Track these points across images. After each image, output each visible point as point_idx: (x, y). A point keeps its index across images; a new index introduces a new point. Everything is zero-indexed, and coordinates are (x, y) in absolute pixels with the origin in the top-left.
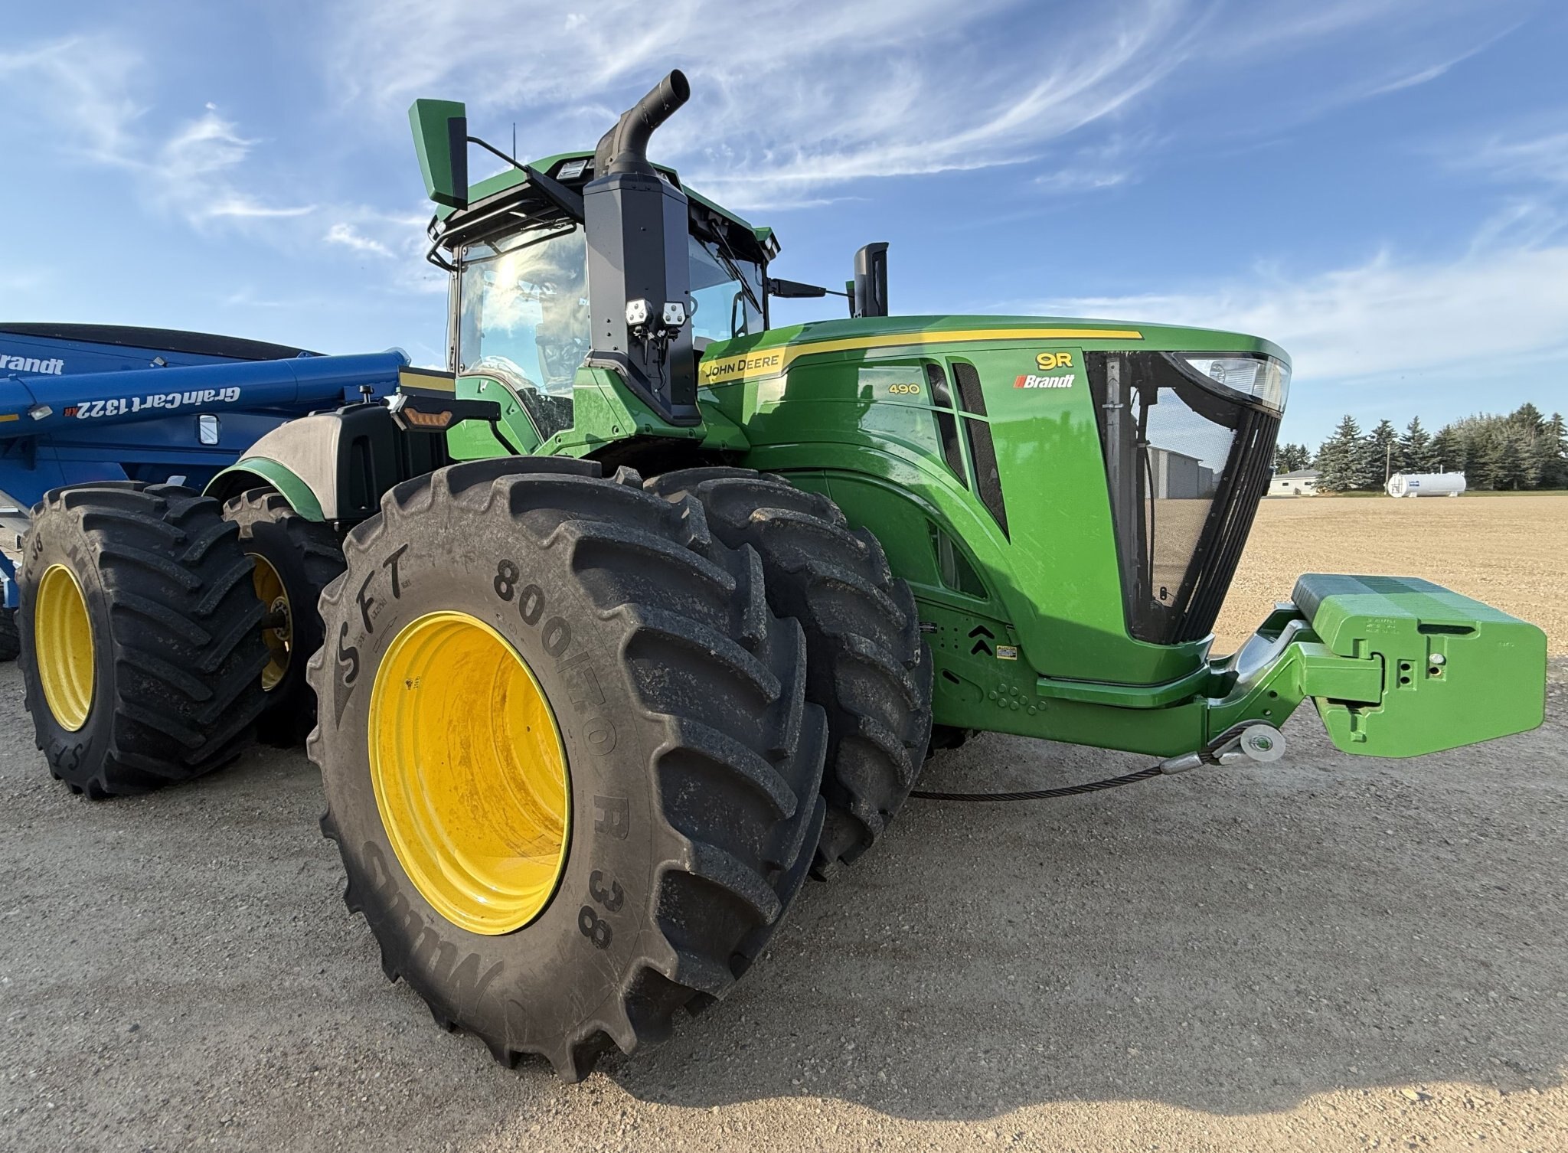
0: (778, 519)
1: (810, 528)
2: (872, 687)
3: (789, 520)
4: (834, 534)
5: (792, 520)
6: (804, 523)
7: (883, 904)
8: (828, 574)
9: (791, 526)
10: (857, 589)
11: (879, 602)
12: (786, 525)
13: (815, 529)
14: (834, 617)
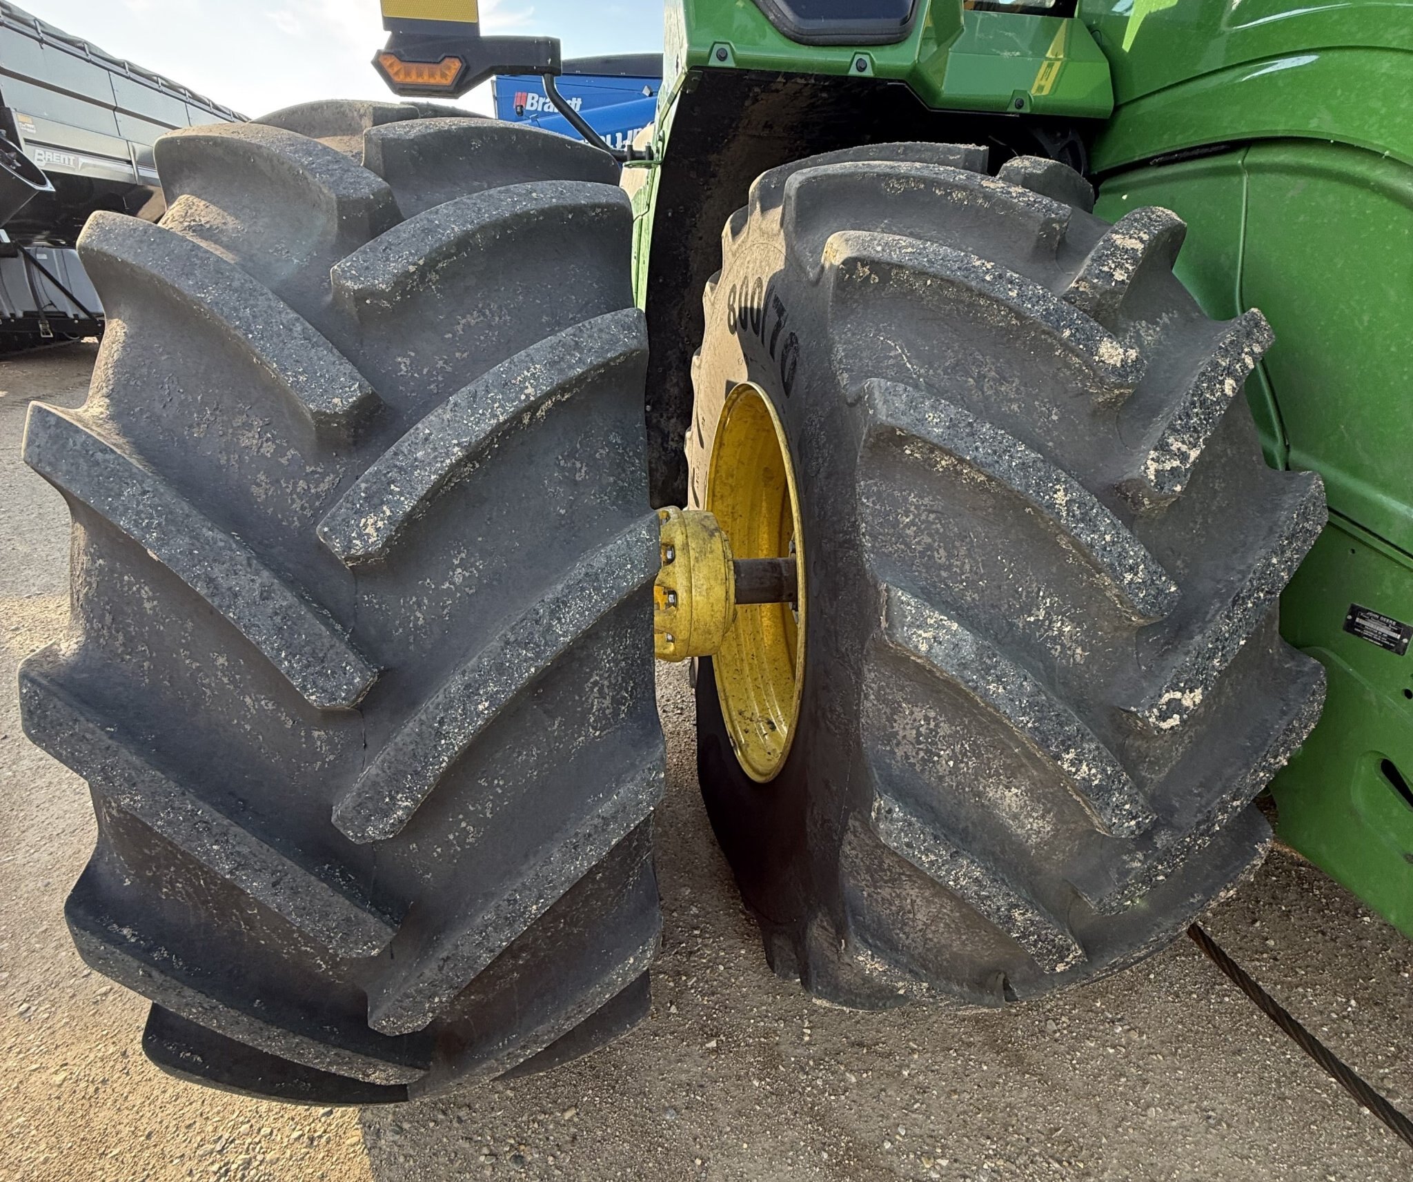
0: (864, 261)
1: (950, 292)
2: (954, 738)
3: (892, 265)
4: (1019, 316)
5: (900, 267)
6: (934, 276)
7: (990, 1108)
8: (904, 421)
9: (900, 283)
10: (990, 478)
11: (1065, 532)
12: (885, 279)
13: (965, 296)
14: (901, 537)
